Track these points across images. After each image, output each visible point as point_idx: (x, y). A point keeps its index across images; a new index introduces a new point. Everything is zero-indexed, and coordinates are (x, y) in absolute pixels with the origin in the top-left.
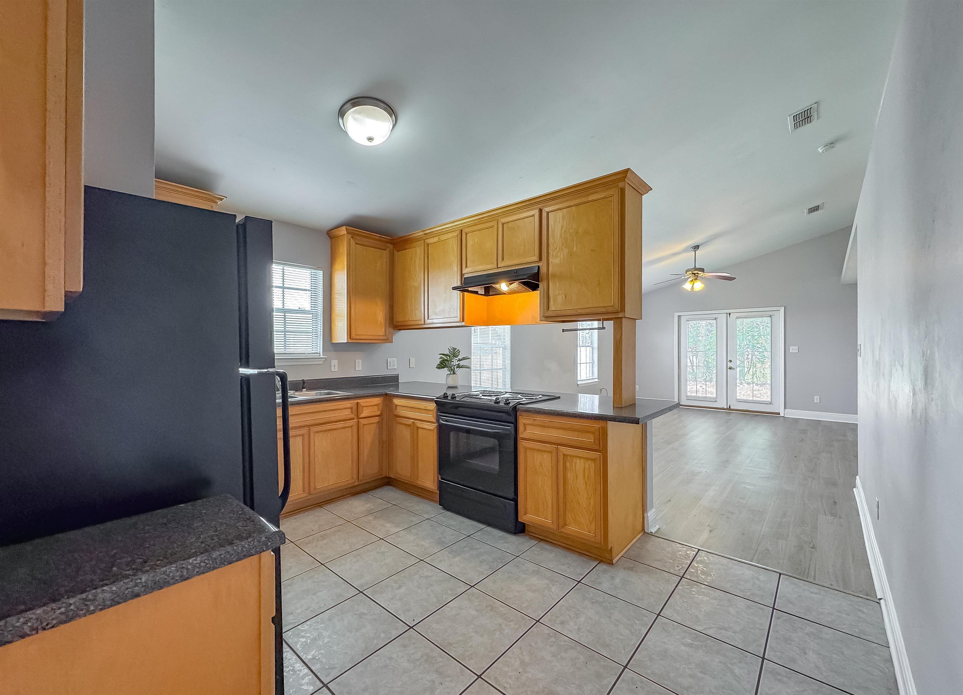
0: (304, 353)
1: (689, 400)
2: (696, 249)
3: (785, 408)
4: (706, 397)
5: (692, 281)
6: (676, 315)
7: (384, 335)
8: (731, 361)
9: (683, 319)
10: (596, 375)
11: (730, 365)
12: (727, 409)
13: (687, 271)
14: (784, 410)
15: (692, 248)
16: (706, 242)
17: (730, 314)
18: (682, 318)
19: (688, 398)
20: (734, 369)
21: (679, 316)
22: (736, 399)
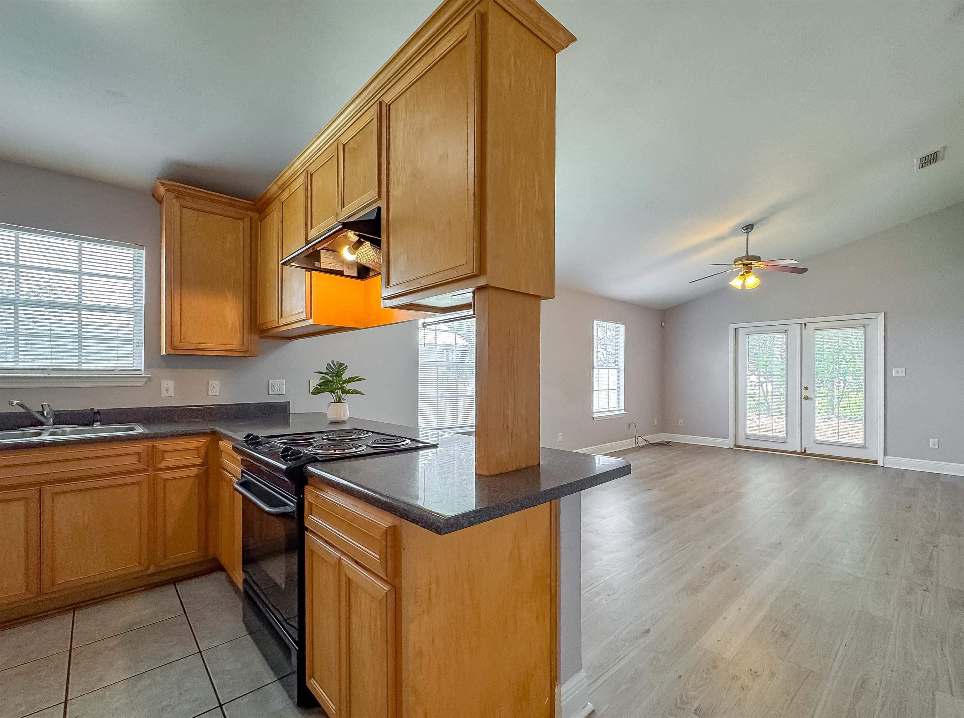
0: (113, 370)
1: (748, 440)
2: (749, 230)
3: (885, 454)
4: (772, 437)
5: (743, 274)
6: (732, 326)
7: (241, 344)
8: (807, 388)
9: (741, 333)
10: (622, 406)
11: (805, 393)
12: (801, 453)
13: (735, 261)
14: (884, 457)
15: (742, 228)
16: (763, 219)
17: (805, 324)
18: (740, 330)
19: (749, 438)
20: (811, 399)
21: (736, 328)
22: (815, 440)
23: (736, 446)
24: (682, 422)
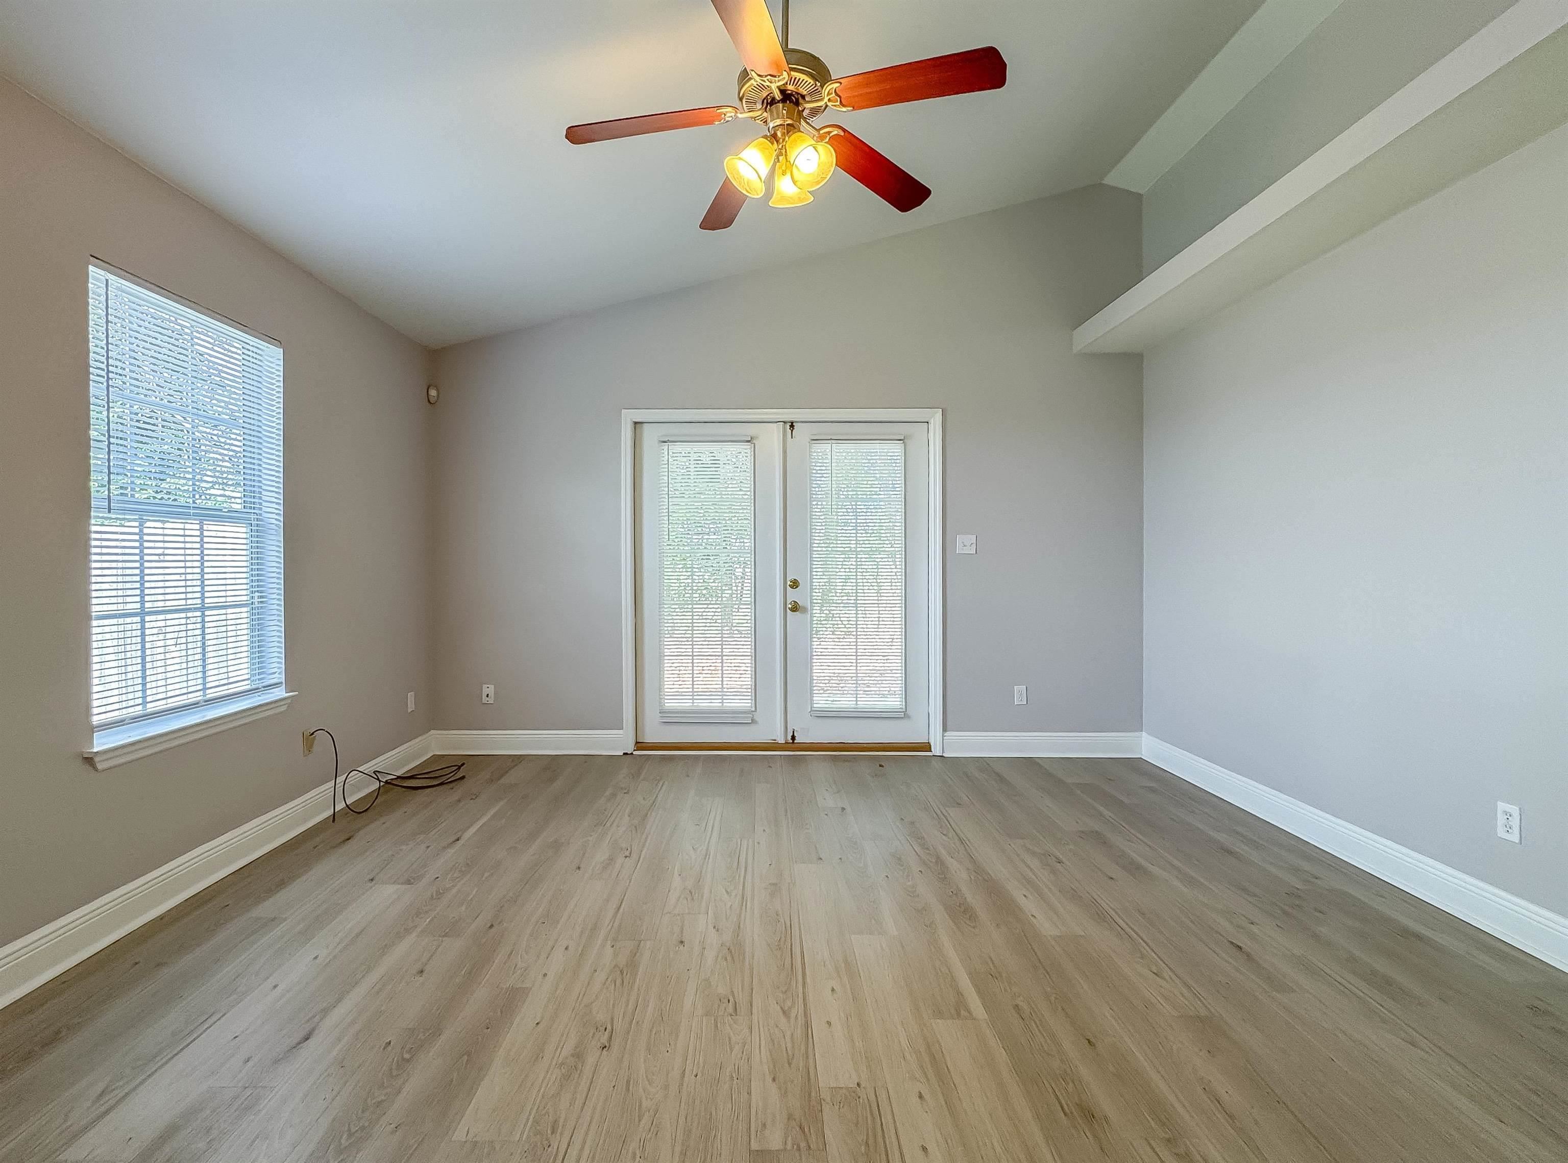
1: (669, 727)
3: (945, 730)
4: (723, 712)
6: (628, 418)
8: (796, 584)
9: (650, 435)
10: (276, 668)
11: (792, 595)
12: (785, 746)
14: (944, 735)
17: (792, 426)
18: (647, 429)
19: (671, 719)
20: (805, 609)
21: (636, 423)
22: (811, 711)
23: (639, 745)
24: (492, 694)
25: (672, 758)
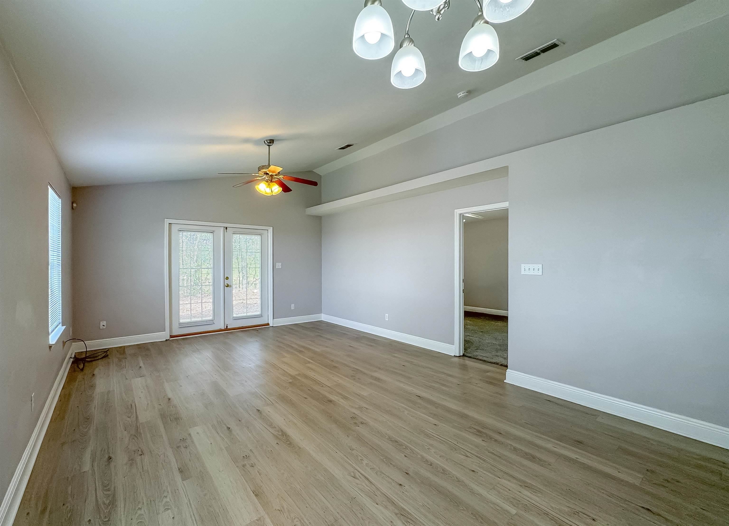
3: (273, 319)
4: (202, 321)
6: (167, 221)
8: (228, 278)
9: (175, 228)
11: (227, 282)
12: (224, 330)
14: (273, 320)
15: (265, 141)
17: (226, 228)
18: (173, 226)
19: (182, 326)
20: (231, 286)
21: (170, 224)
22: (233, 317)
23: (171, 337)
24: (105, 325)
25: (187, 338)
